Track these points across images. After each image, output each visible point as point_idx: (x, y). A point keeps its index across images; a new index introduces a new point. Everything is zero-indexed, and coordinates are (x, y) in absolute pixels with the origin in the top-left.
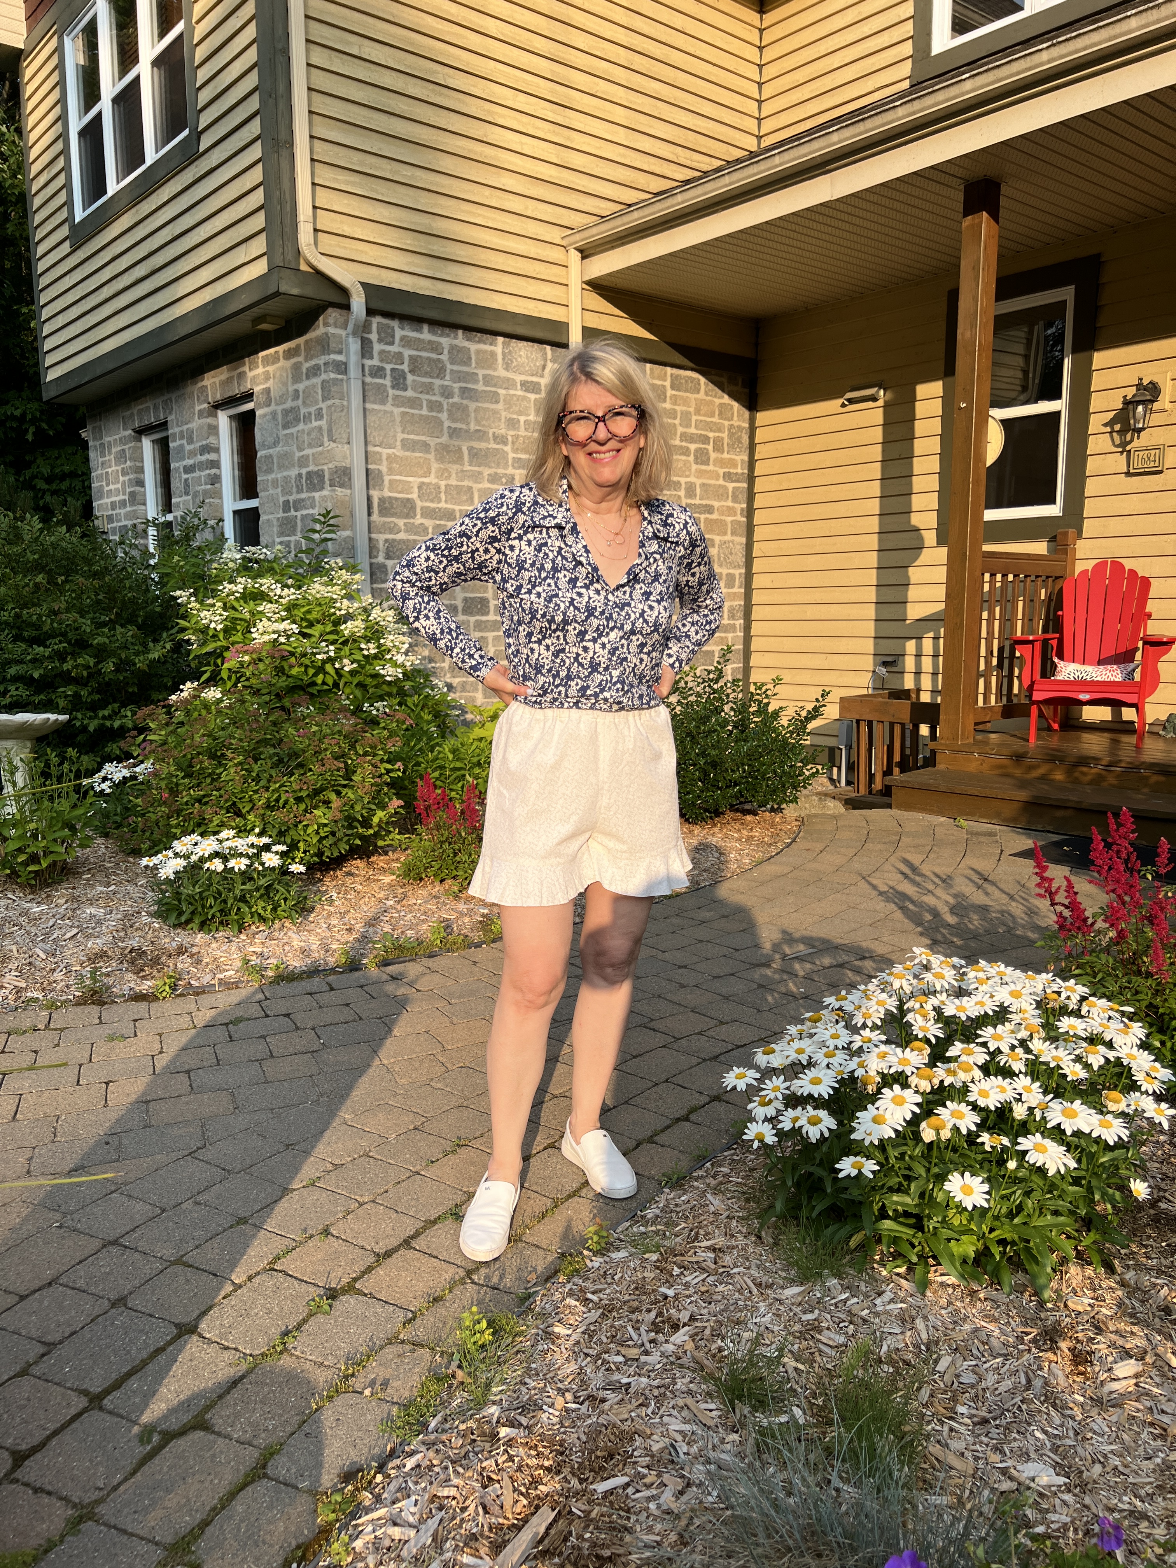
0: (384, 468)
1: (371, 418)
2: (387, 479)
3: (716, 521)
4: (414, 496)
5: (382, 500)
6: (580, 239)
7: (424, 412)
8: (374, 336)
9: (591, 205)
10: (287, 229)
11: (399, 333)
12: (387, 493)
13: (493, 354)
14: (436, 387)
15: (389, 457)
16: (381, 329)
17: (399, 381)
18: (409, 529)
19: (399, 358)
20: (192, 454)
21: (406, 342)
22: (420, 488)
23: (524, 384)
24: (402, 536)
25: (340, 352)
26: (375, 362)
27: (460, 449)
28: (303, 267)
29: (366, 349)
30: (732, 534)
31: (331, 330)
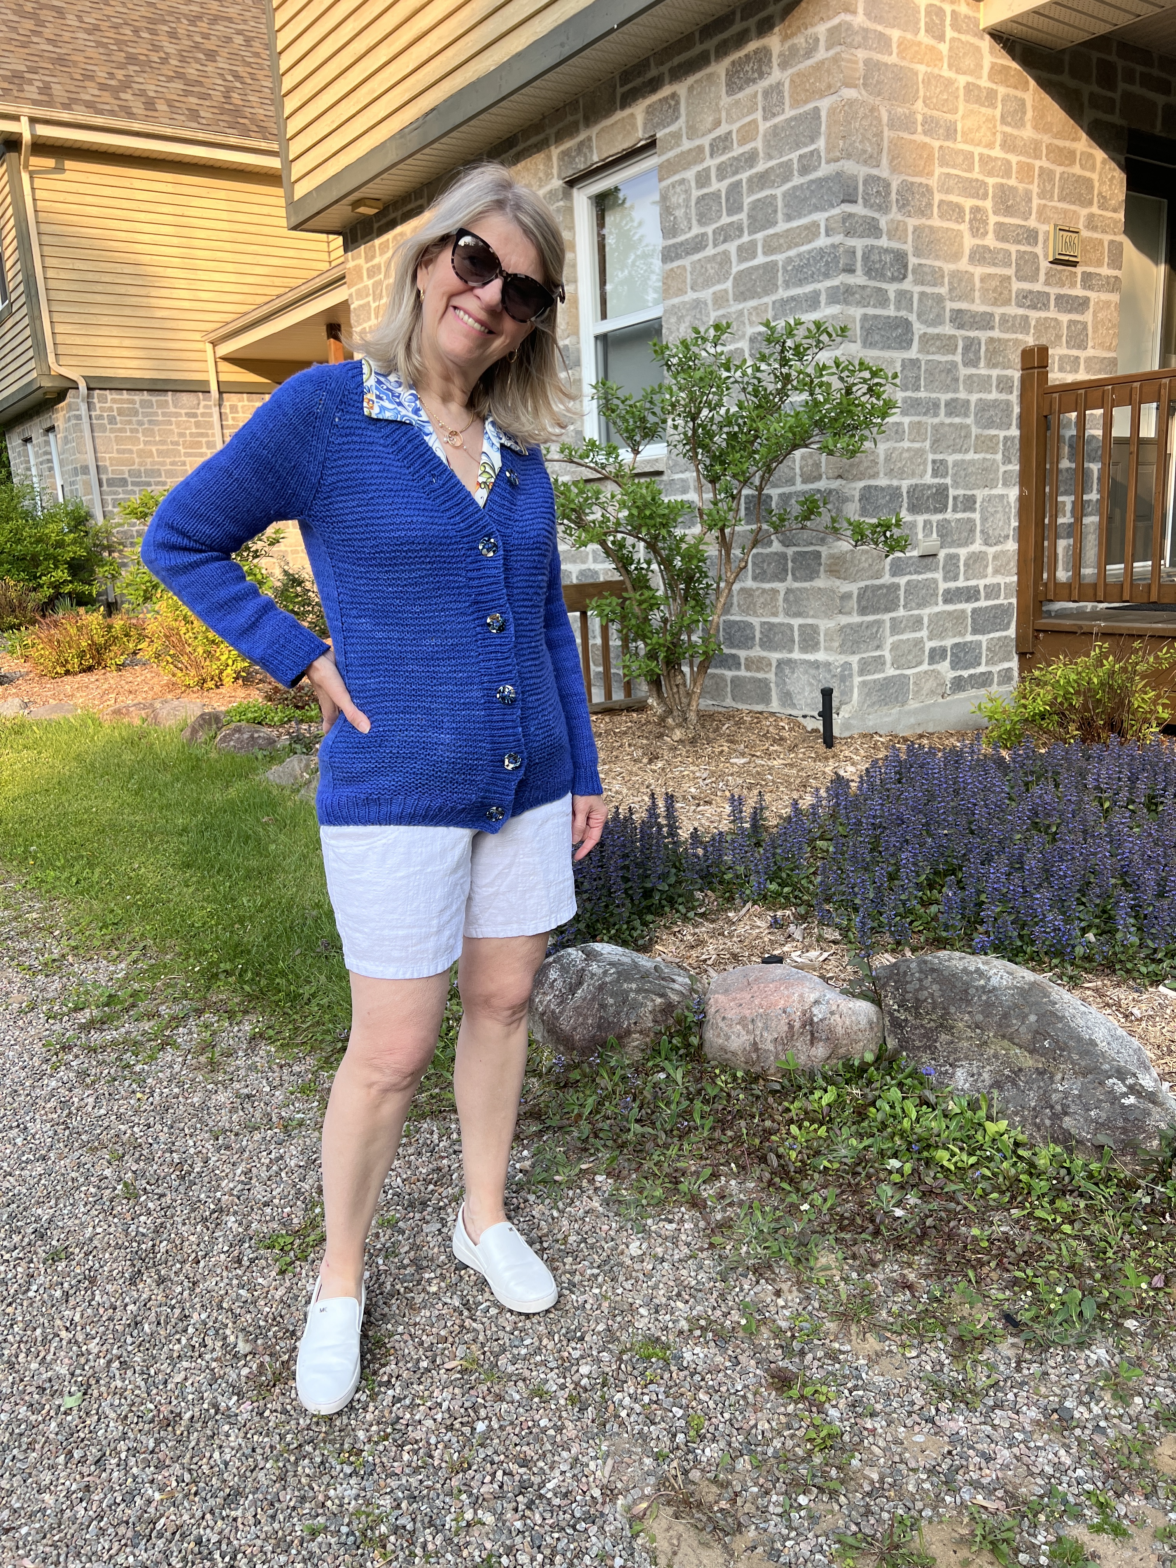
0: (107, 463)
1: (97, 441)
2: (110, 469)
4: (126, 476)
5: (108, 479)
6: (213, 336)
7: (128, 434)
8: (96, 400)
9: (217, 317)
10: (42, 357)
11: (109, 397)
12: (110, 476)
13: (166, 401)
14: (134, 421)
15: (110, 458)
16: (99, 396)
17: (112, 420)
18: (124, 492)
19: (111, 409)
20: (43, 455)
21: (114, 401)
22: (129, 471)
23: (188, 415)
25: (79, 410)
26: (98, 412)
27: (151, 451)
28: (53, 373)
29: (90, 406)
31: (73, 399)
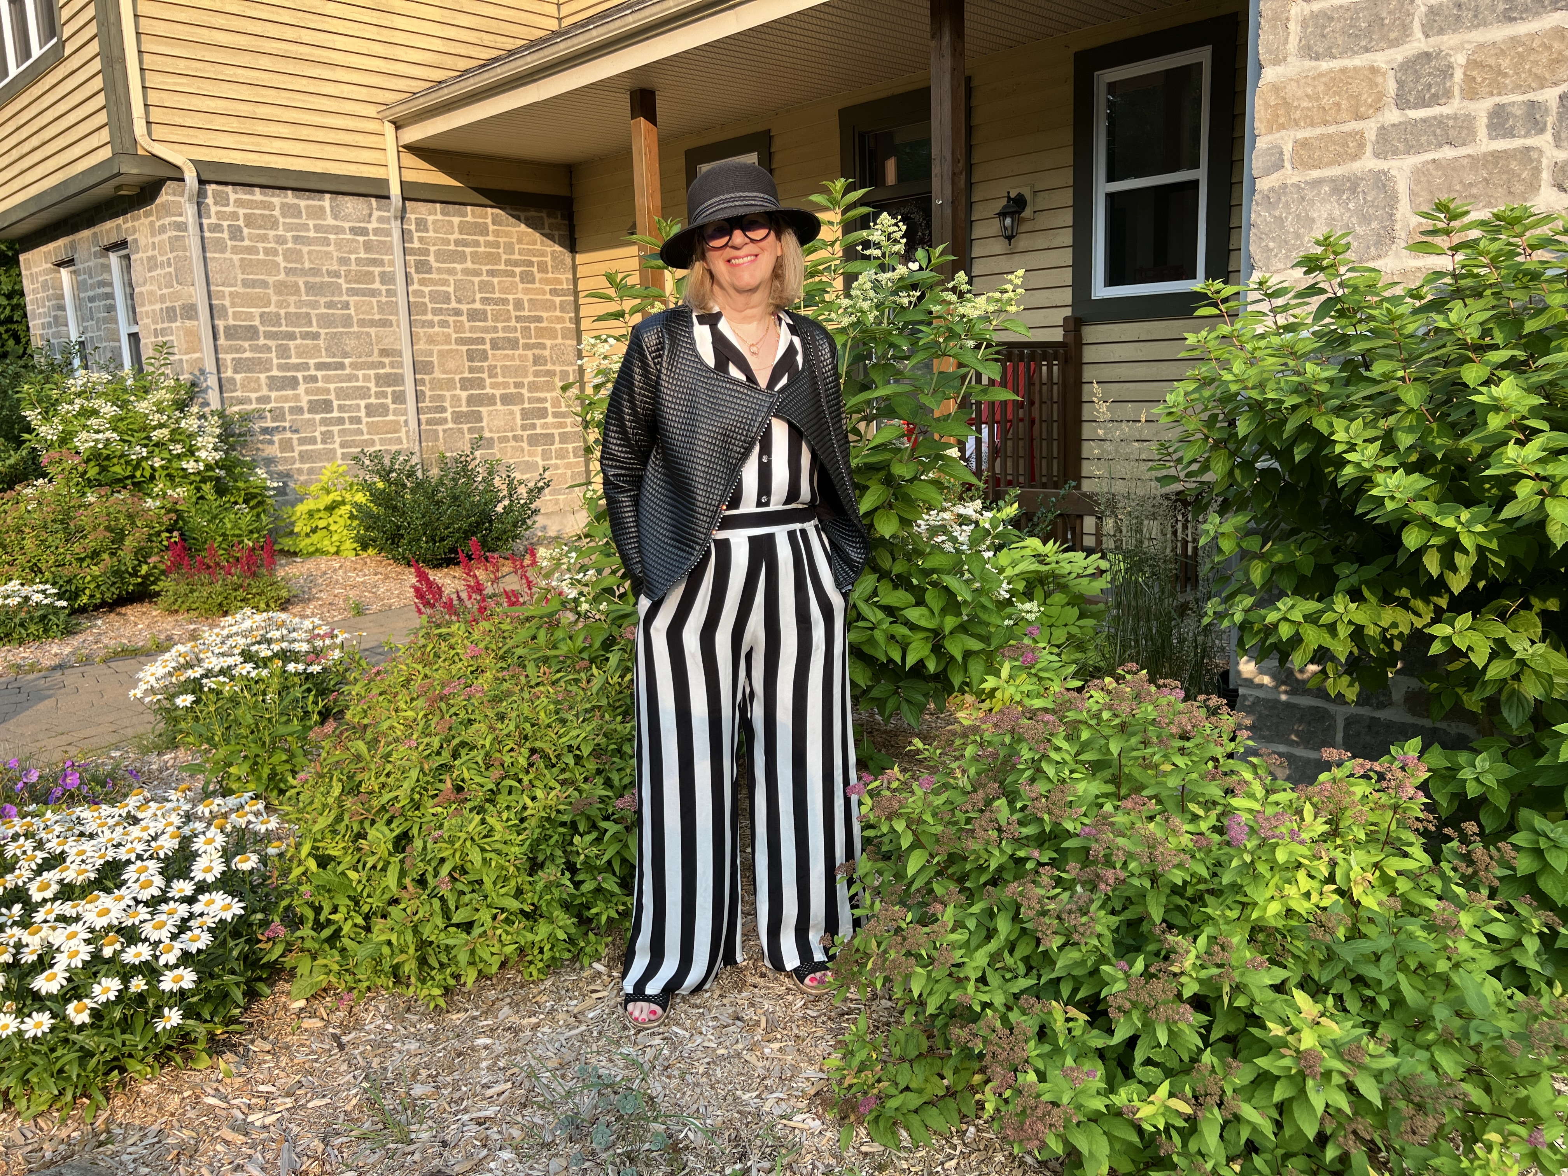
0: (227, 303)
1: (211, 265)
2: (230, 311)
3: (546, 328)
4: (257, 323)
5: (227, 328)
6: (394, 113)
7: (261, 256)
8: (210, 200)
9: (402, 84)
10: (124, 124)
11: (233, 197)
12: (231, 322)
13: (322, 208)
14: (271, 238)
15: (231, 293)
16: (215, 194)
17: (236, 233)
18: (254, 349)
19: (234, 216)
20: (93, 287)
21: (240, 203)
22: (262, 315)
23: (352, 230)
24: (247, 355)
25: (181, 215)
26: (213, 220)
27: (296, 284)
28: (140, 152)
29: (201, 210)
30: (563, 338)
31: (171, 198)
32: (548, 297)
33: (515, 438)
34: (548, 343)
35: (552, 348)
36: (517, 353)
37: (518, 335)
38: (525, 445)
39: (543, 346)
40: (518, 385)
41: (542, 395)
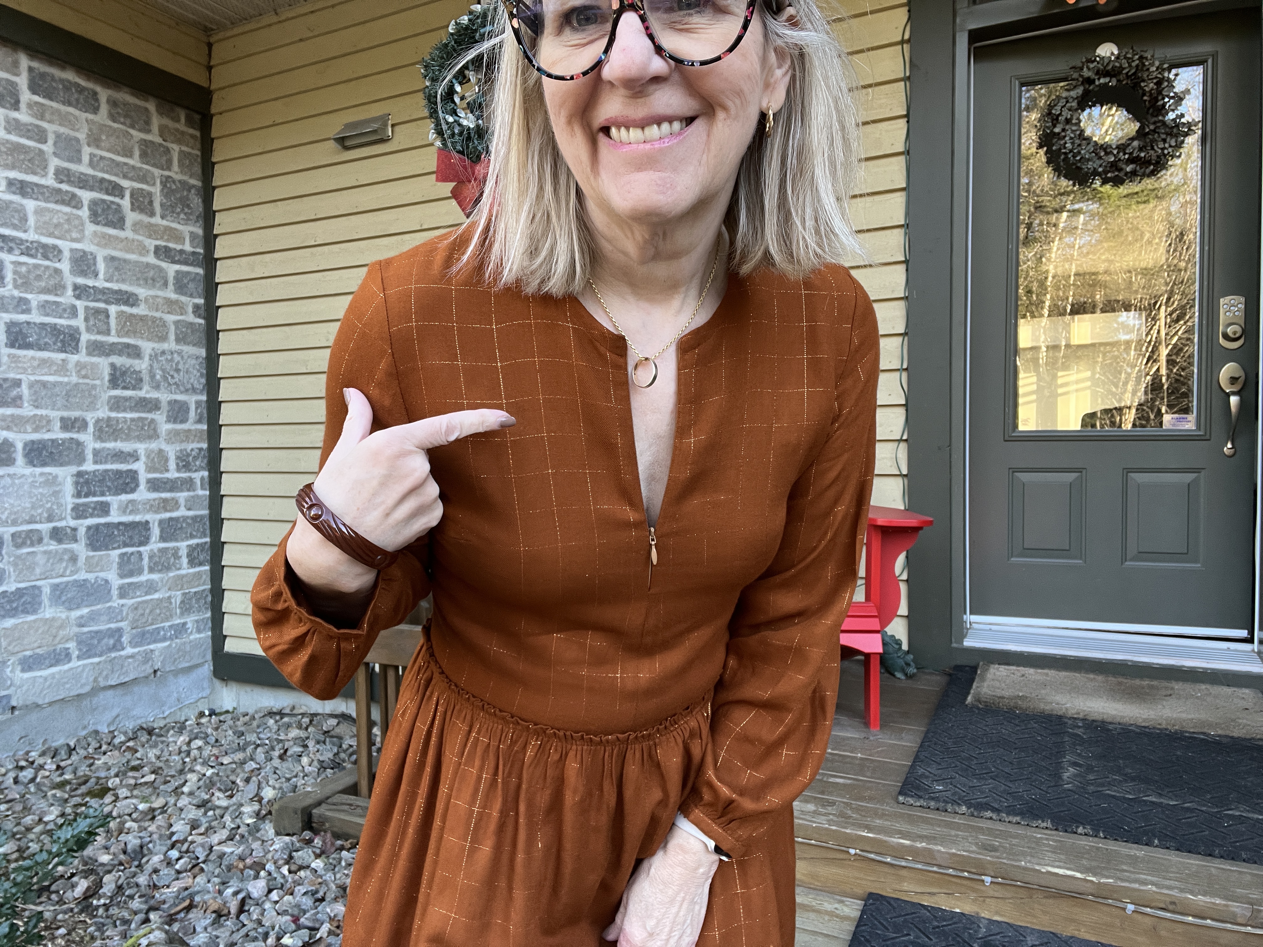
3: (143, 318)
30: (178, 340)
32: (151, 259)
33: (57, 535)
34: (147, 347)
35: (154, 357)
36: (74, 358)
37: (79, 322)
38: (80, 548)
39: (135, 352)
40: (68, 424)
41: (126, 446)
